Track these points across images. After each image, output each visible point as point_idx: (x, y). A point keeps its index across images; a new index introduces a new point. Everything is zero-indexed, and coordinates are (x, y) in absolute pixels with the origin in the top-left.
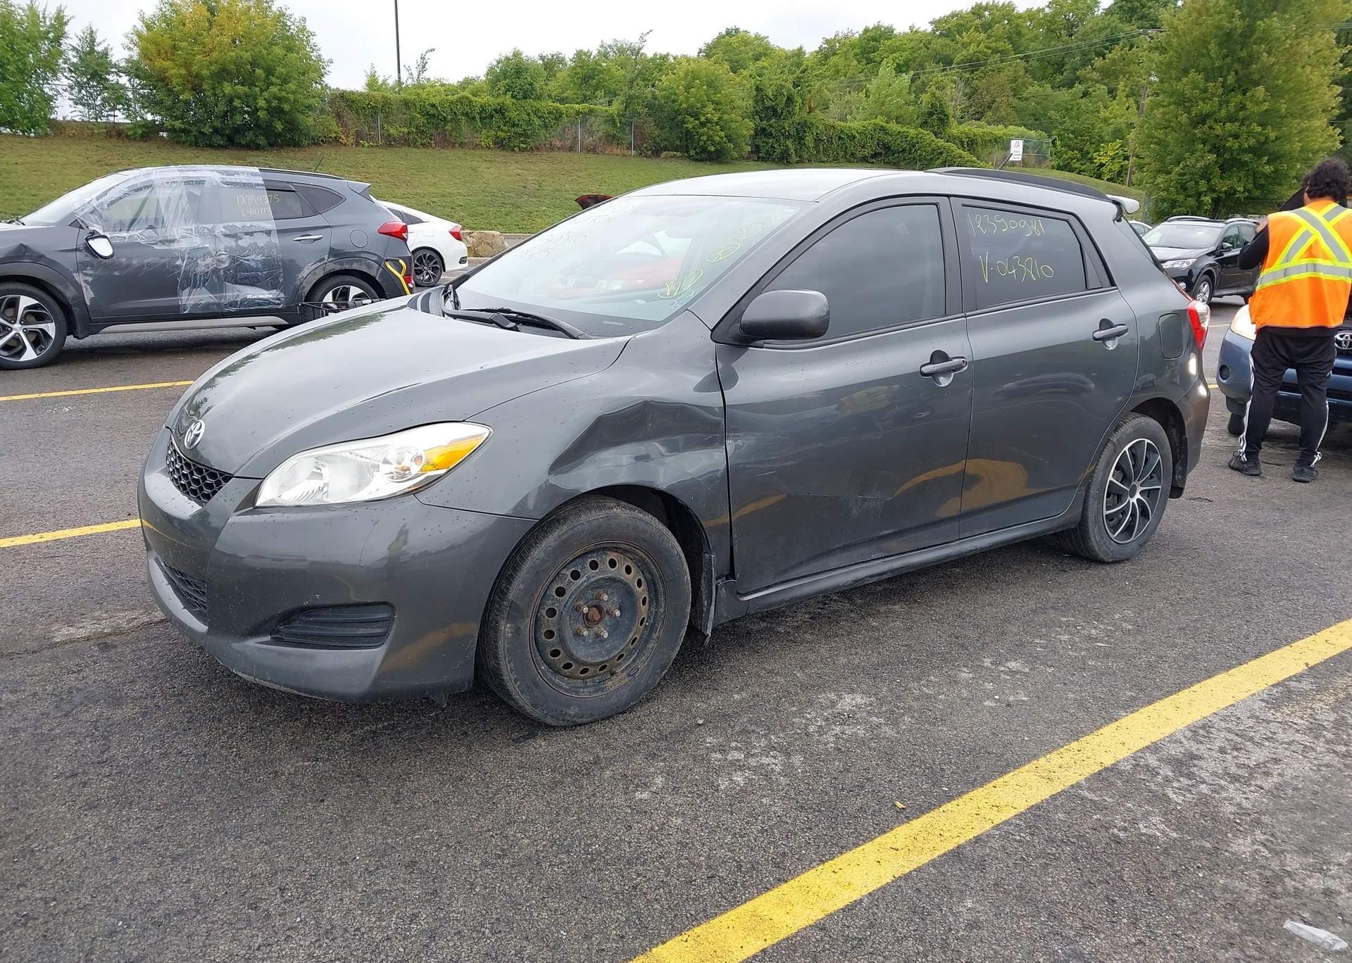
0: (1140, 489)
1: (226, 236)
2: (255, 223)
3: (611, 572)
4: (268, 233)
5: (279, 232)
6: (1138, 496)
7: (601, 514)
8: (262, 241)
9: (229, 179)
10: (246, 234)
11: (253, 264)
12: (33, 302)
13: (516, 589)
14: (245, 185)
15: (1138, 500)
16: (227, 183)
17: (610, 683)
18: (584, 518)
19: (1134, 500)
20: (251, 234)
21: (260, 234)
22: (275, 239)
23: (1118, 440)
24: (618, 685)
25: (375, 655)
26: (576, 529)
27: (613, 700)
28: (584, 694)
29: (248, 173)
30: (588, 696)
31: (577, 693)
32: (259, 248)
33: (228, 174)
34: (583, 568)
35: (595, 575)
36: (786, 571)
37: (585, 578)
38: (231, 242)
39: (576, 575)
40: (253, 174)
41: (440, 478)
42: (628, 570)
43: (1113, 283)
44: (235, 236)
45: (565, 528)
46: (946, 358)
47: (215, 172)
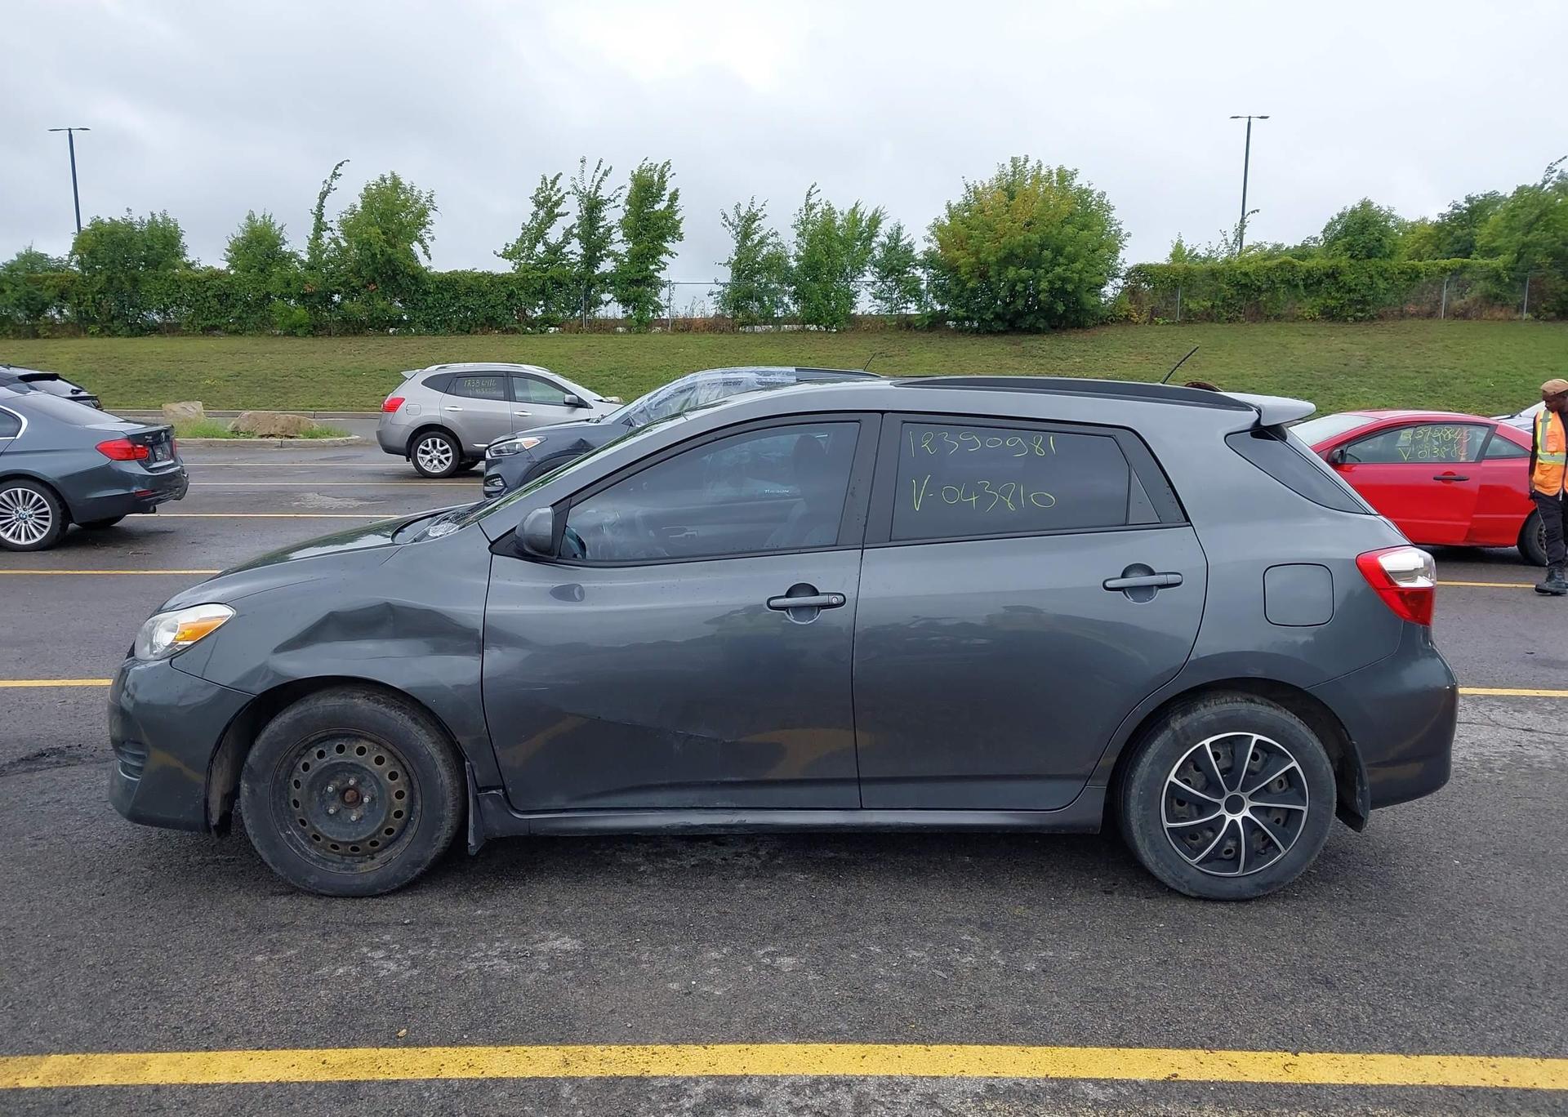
0: (1248, 804)
3: (357, 758)
6: (1246, 813)
7: (342, 702)
9: (764, 379)
14: (779, 385)
15: (1245, 819)
16: (762, 383)
17: (362, 865)
18: (321, 703)
19: (1236, 818)
23: (1182, 728)
24: (368, 870)
25: (136, 784)
26: (310, 711)
27: (358, 881)
28: (333, 868)
29: (784, 373)
30: (336, 871)
31: (325, 865)
33: (765, 374)
34: (330, 749)
35: (338, 758)
37: (328, 759)
39: (321, 754)
41: (188, 648)
42: (379, 761)
43: (1188, 519)
45: (302, 708)
46: (814, 592)
47: (754, 374)
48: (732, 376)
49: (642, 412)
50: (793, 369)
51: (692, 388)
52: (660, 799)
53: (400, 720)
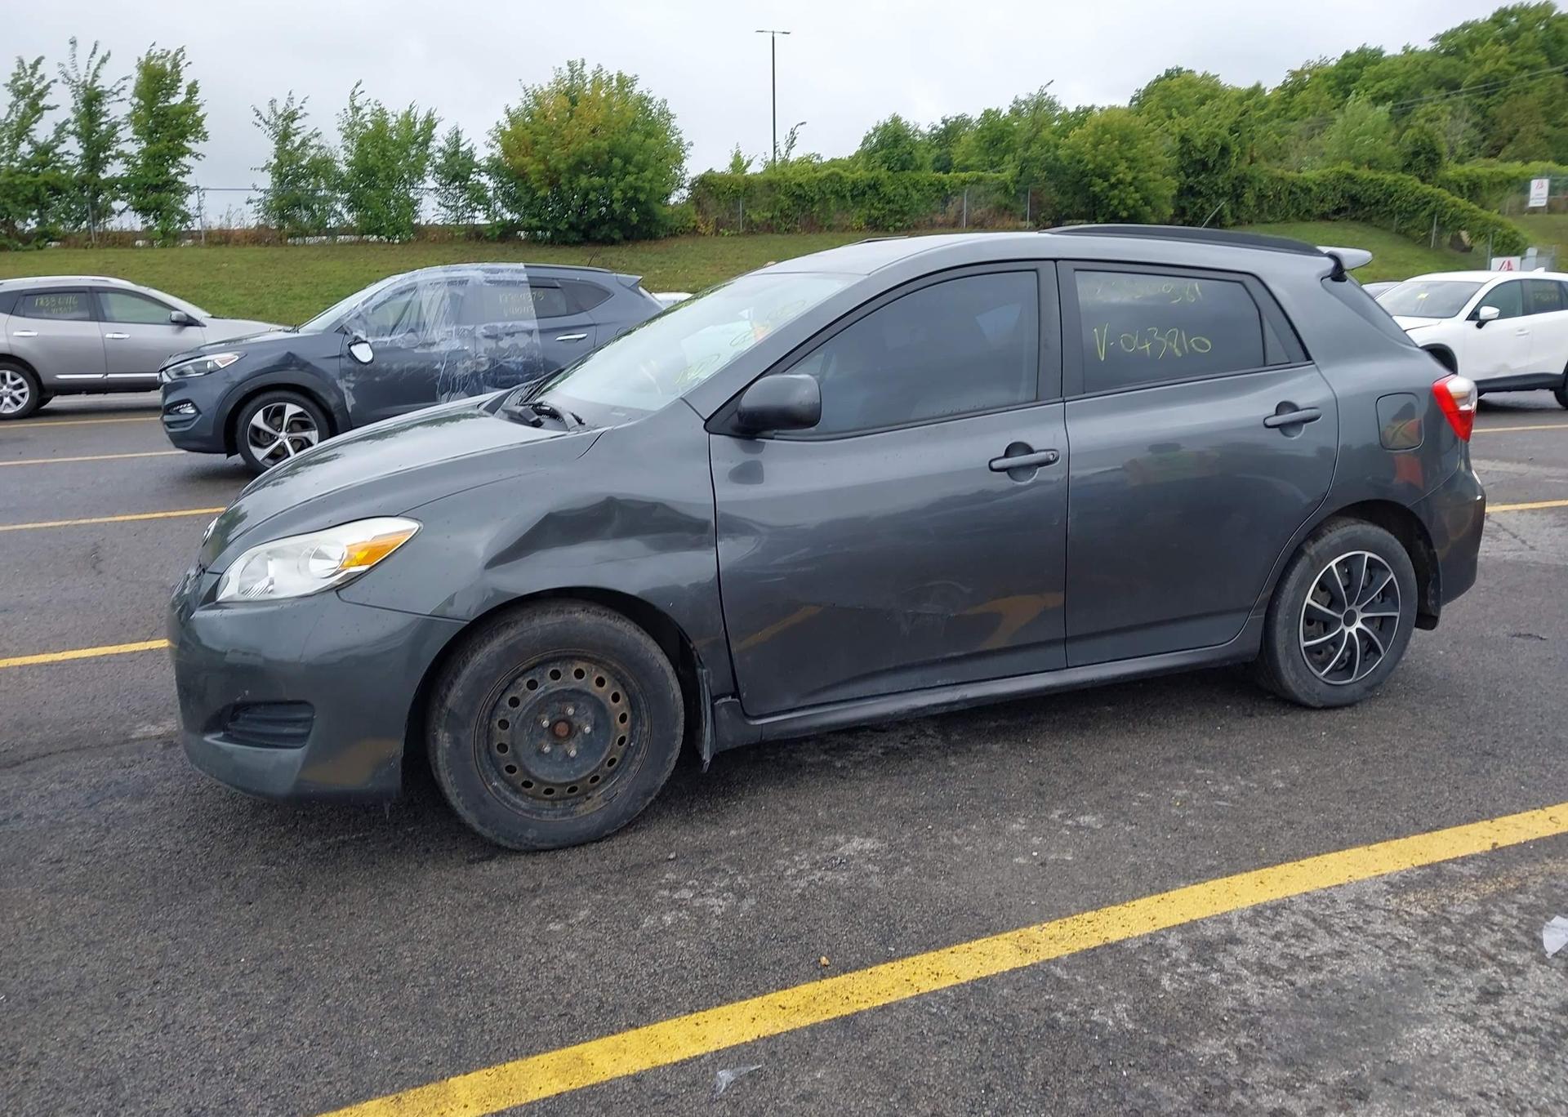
0: (1360, 616)
1: (487, 337)
2: (517, 323)
3: (576, 683)
4: (530, 332)
5: (541, 332)
6: (1359, 624)
7: (560, 619)
8: (522, 341)
9: (492, 277)
10: (507, 334)
11: (513, 366)
12: (298, 410)
13: (455, 695)
14: (509, 283)
15: (1358, 630)
16: (490, 282)
17: (581, 807)
18: (537, 622)
19: (1353, 630)
20: (512, 334)
21: (521, 335)
22: (536, 339)
23: (1316, 553)
24: (591, 810)
25: (292, 755)
26: (525, 634)
27: (583, 826)
28: (548, 816)
29: (514, 270)
30: (554, 819)
31: (540, 815)
32: (520, 350)
33: (492, 271)
34: (542, 677)
35: (555, 686)
36: (814, 693)
37: (542, 689)
38: (491, 344)
39: (532, 685)
40: (518, 271)
41: (361, 575)
42: (600, 682)
43: (1308, 358)
44: (495, 337)
45: (512, 632)
46: (1029, 450)
47: (479, 271)
48: (455, 274)
49: (357, 318)
50: (521, 266)
51: (413, 288)
52: (883, 685)
53: (627, 631)
